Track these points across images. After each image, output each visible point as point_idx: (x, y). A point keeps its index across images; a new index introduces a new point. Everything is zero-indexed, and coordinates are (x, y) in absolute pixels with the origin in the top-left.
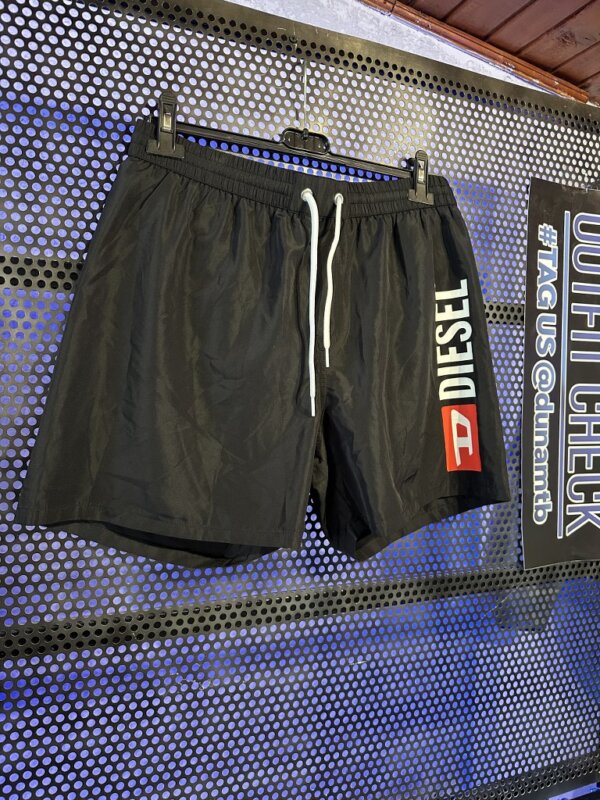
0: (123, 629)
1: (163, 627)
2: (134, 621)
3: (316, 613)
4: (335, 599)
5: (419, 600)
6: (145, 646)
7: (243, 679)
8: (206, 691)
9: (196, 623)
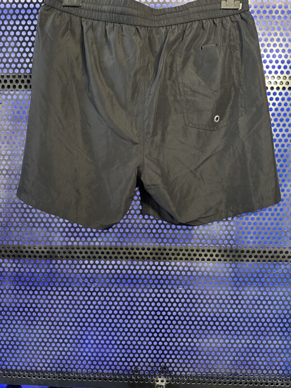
0: (54, 252)
1: (73, 254)
2: (59, 250)
3: (154, 258)
4: (165, 252)
5: (220, 260)
6: (65, 262)
7: (113, 286)
8: (94, 288)
9: (89, 254)
